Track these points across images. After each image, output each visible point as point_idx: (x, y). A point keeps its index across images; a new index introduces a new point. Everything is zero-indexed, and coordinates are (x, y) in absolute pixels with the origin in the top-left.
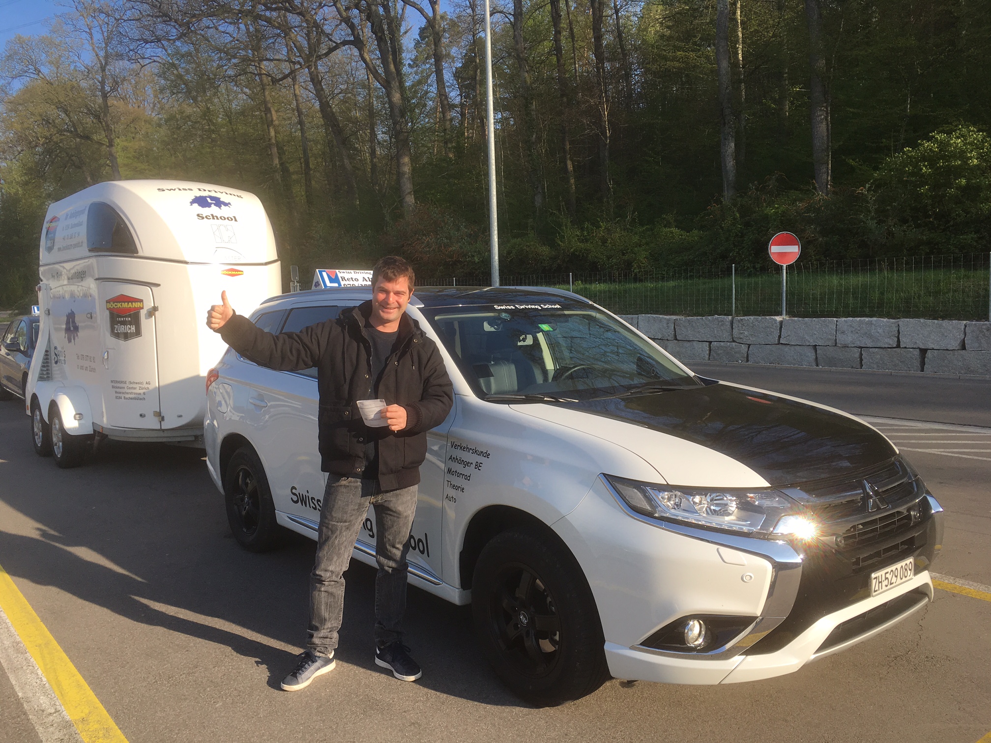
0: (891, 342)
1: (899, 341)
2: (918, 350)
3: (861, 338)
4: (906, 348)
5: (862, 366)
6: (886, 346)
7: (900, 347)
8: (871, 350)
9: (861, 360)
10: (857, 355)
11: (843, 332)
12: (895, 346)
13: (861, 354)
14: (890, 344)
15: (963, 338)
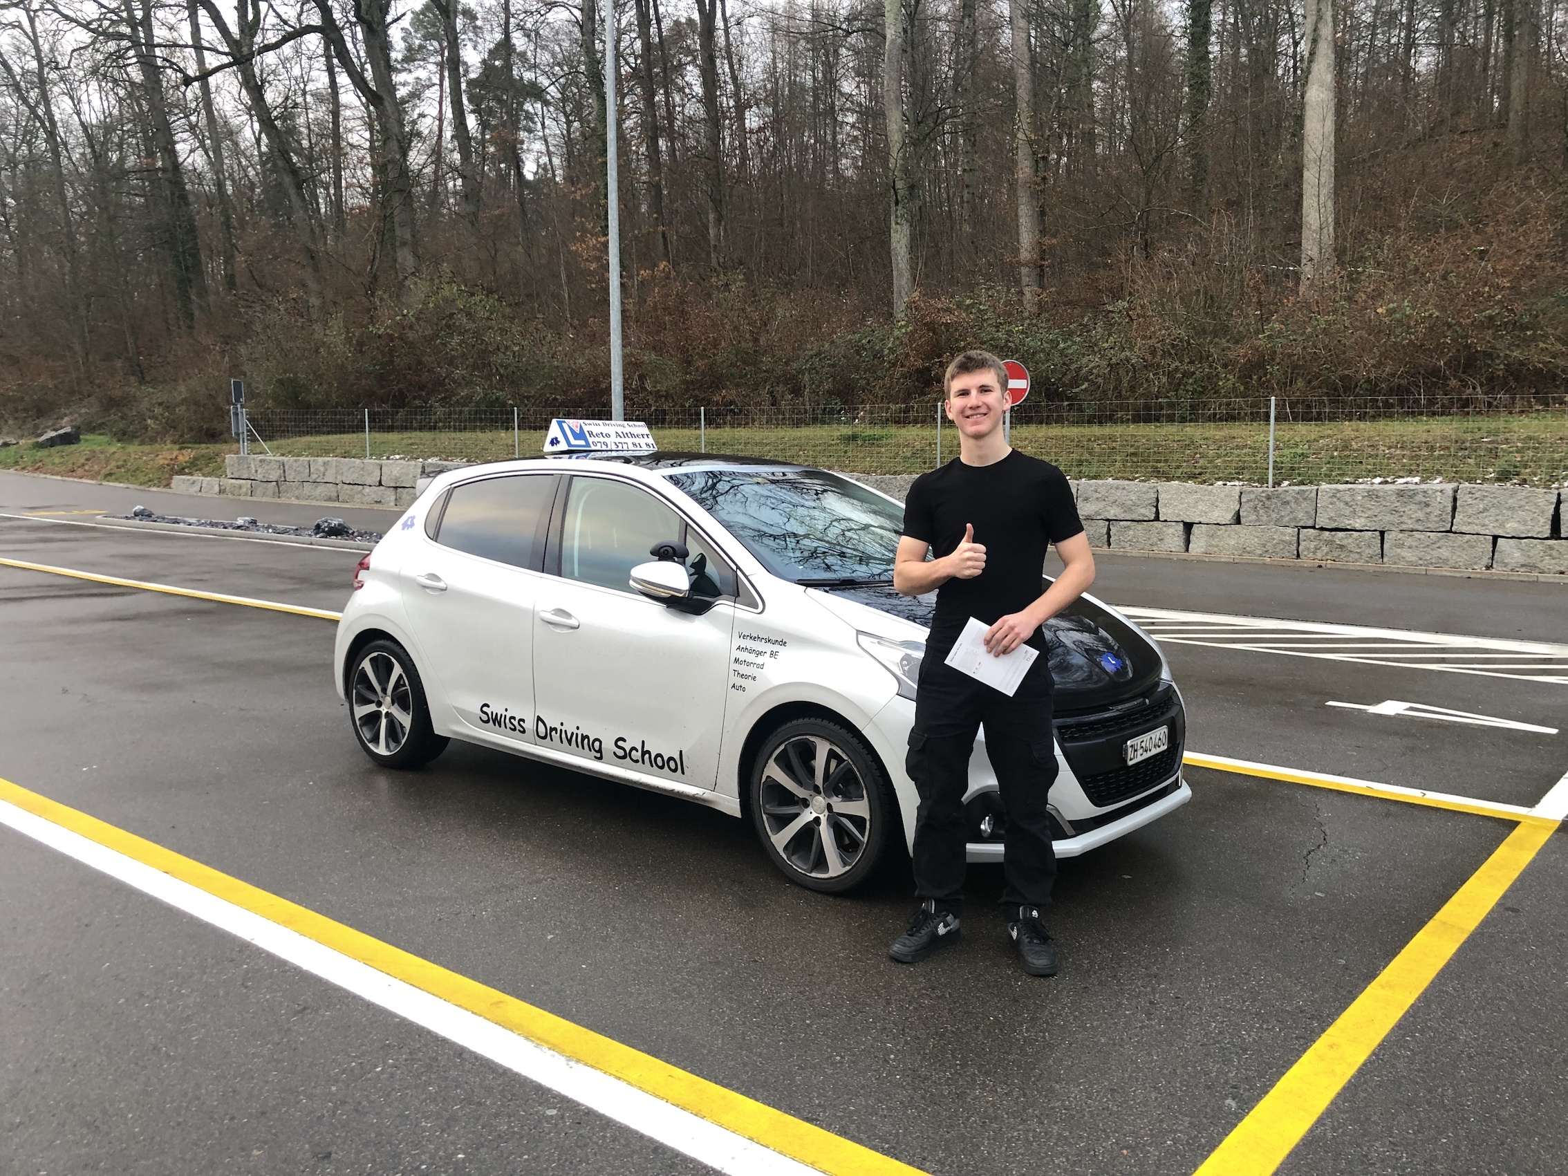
0: (1147, 514)
1: (1157, 513)
2: (1181, 524)
3: (1108, 508)
4: (1166, 521)
5: (1109, 545)
6: (1141, 518)
7: (1157, 519)
8: (1121, 523)
9: (1109, 537)
10: (1105, 530)
11: (1086, 499)
12: (1152, 518)
13: (1109, 529)
14: (1143, 515)
15: (1237, 509)
